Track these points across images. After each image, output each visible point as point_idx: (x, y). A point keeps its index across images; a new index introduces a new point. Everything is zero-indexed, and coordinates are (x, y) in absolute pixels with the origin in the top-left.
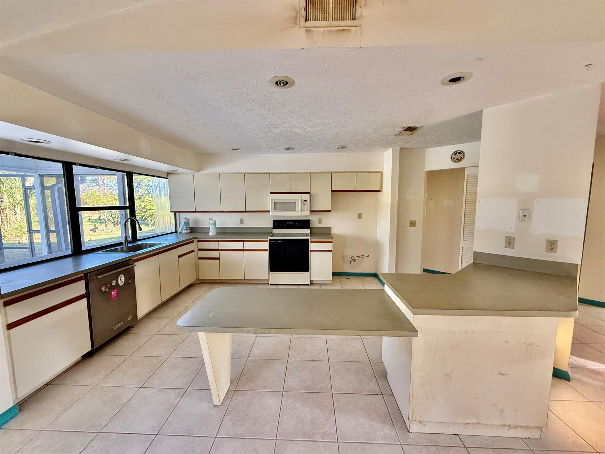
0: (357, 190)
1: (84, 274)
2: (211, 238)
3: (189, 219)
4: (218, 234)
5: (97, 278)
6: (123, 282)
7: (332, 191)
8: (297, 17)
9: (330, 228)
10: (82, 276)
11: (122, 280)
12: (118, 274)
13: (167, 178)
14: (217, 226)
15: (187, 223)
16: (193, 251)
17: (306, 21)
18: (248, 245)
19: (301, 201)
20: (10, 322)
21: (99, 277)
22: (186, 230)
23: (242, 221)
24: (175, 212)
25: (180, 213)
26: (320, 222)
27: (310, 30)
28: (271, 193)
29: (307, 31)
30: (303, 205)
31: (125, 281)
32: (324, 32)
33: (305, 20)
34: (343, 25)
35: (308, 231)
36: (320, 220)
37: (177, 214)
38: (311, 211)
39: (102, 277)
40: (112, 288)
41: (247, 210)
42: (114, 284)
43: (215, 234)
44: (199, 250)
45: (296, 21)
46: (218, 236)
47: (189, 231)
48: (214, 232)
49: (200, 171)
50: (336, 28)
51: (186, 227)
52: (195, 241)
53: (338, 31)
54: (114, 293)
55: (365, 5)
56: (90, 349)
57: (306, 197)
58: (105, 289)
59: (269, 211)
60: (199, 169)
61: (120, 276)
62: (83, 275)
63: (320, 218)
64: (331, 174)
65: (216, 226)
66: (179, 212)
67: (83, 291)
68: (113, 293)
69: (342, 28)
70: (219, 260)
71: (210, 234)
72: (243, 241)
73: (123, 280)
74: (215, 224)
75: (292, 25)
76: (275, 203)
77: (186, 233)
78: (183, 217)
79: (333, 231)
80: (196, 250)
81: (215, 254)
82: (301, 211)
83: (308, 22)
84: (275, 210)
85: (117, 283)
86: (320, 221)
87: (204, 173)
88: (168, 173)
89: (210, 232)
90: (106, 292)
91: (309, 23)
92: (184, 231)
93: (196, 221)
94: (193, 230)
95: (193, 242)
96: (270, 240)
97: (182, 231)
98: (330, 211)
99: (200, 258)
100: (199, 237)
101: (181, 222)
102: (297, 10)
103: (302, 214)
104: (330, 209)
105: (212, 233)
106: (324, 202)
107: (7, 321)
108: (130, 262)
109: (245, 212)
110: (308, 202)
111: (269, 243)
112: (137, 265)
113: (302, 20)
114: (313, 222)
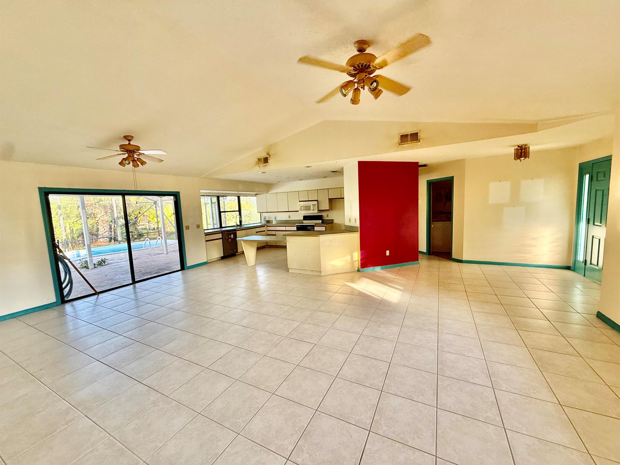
0: (341, 197)
2: (273, 225)
3: (266, 216)
5: (225, 233)
9: (333, 220)
11: (232, 236)
12: (231, 234)
13: (256, 197)
15: (265, 218)
18: (287, 228)
19: (313, 205)
23: (289, 217)
24: (260, 213)
28: (300, 201)
29: (259, 166)
30: (313, 207)
34: (265, 164)
35: (321, 221)
37: (261, 213)
38: (319, 210)
40: (229, 238)
44: (268, 231)
46: (277, 224)
47: (266, 222)
49: (268, 192)
51: (265, 220)
52: (266, 226)
53: (265, 166)
54: (230, 240)
55: (270, 159)
56: (223, 256)
59: (298, 211)
63: (327, 214)
64: (328, 189)
65: (276, 219)
66: (262, 212)
70: (275, 236)
72: (285, 226)
74: (275, 218)
76: (301, 206)
77: (264, 223)
78: (264, 215)
79: (335, 221)
80: (266, 231)
81: (274, 233)
84: (302, 210)
86: (327, 216)
87: (270, 193)
90: (227, 239)
91: (259, 164)
93: (269, 217)
94: (268, 222)
95: (264, 226)
96: (297, 225)
97: (263, 221)
99: (268, 235)
100: (268, 224)
101: (263, 218)
102: (256, 162)
103: (313, 212)
104: (328, 209)
105: (274, 223)
106: (325, 206)
107: (205, 239)
108: (235, 230)
109: (289, 212)
110: (316, 205)
111: (297, 227)
112: (238, 232)
113: (257, 164)
114: (324, 216)
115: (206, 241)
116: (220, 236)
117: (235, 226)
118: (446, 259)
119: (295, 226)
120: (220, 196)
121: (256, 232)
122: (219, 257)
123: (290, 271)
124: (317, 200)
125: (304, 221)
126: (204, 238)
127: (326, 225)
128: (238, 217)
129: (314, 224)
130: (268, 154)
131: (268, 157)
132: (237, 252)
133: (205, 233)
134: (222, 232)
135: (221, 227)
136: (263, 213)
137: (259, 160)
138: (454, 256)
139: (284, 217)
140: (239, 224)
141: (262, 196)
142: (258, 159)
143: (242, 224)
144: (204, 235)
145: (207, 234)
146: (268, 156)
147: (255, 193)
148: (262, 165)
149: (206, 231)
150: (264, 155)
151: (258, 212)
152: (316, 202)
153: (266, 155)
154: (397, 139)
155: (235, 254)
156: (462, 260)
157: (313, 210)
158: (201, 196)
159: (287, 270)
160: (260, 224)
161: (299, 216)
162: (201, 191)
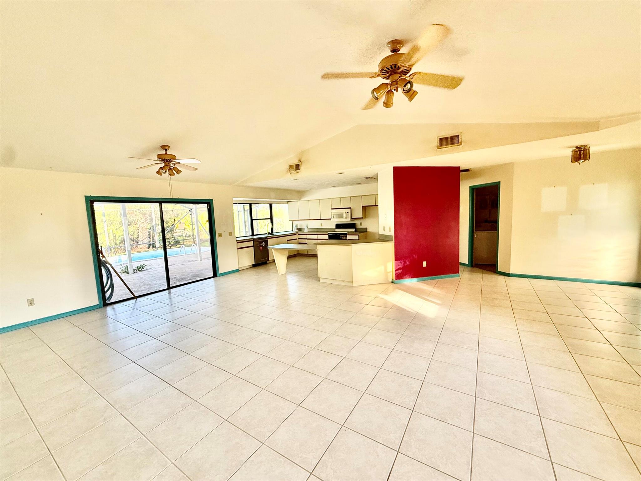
0: (376, 205)
2: (305, 233)
3: (297, 224)
5: (256, 241)
9: (367, 228)
12: (263, 242)
13: (287, 204)
15: (297, 226)
16: (296, 239)
18: (320, 237)
19: (346, 213)
23: (321, 225)
28: (332, 209)
29: (290, 173)
30: (347, 215)
31: (265, 245)
34: (297, 171)
35: (354, 230)
37: (293, 221)
38: (352, 218)
39: (258, 241)
40: (261, 246)
42: (261, 245)
44: (299, 239)
46: (309, 232)
47: (298, 230)
51: (296, 228)
52: (297, 234)
54: (261, 248)
55: (301, 166)
56: (254, 264)
57: (349, 210)
59: (330, 219)
60: (300, 199)
63: (361, 222)
64: (361, 196)
67: (253, 245)
72: (317, 235)
74: (307, 226)
76: (333, 214)
78: (295, 222)
79: (368, 230)
80: (297, 239)
81: (305, 241)
82: (346, 218)
84: (334, 218)
85: (262, 245)
86: (361, 224)
87: (302, 201)
90: (259, 247)
92: (295, 230)
93: (301, 225)
94: (300, 230)
95: (296, 235)
96: (329, 234)
99: (299, 243)
100: (300, 232)
101: (295, 226)
102: (288, 169)
103: (346, 220)
104: (362, 217)
105: (306, 231)
106: (359, 213)
108: (266, 238)
109: (321, 219)
110: (349, 213)
111: (329, 235)
112: (269, 240)
113: (289, 171)
114: (356, 224)
115: (238, 249)
116: (251, 243)
117: (267, 234)
118: (490, 272)
119: (327, 235)
120: (252, 204)
121: (288, 240)
122: (251, 265)
123: (321, 280)
124: (350, 208)
125: (337, 230)
126: (236, 246)
127: (359, 234)
128: (270, 224)
129: (347, 233)
130: (299, 161)
131: (300, 163)
132: (268, 260)
133: (237, 241)
134: (254, 240)
135: (253, 235)
136: (295, 221)
138: (500, 269)
139: (316, 225)
140: (271, 232)
141: (294, 204)
142: (290, 166)
143: (274, 232)
144: (236, 242)
145: (239, 242)
147: (287, 201)
148: (293, 172)
149: (238, 239)
150: (297, 162)
151: (289, 220)
154: (436, 142)
155: (266, 262)
156: (510, 274)
158: (234, 203)
159: (318, 279)
160: (292, 232)
161: (331, 225)
162: (234, 199)
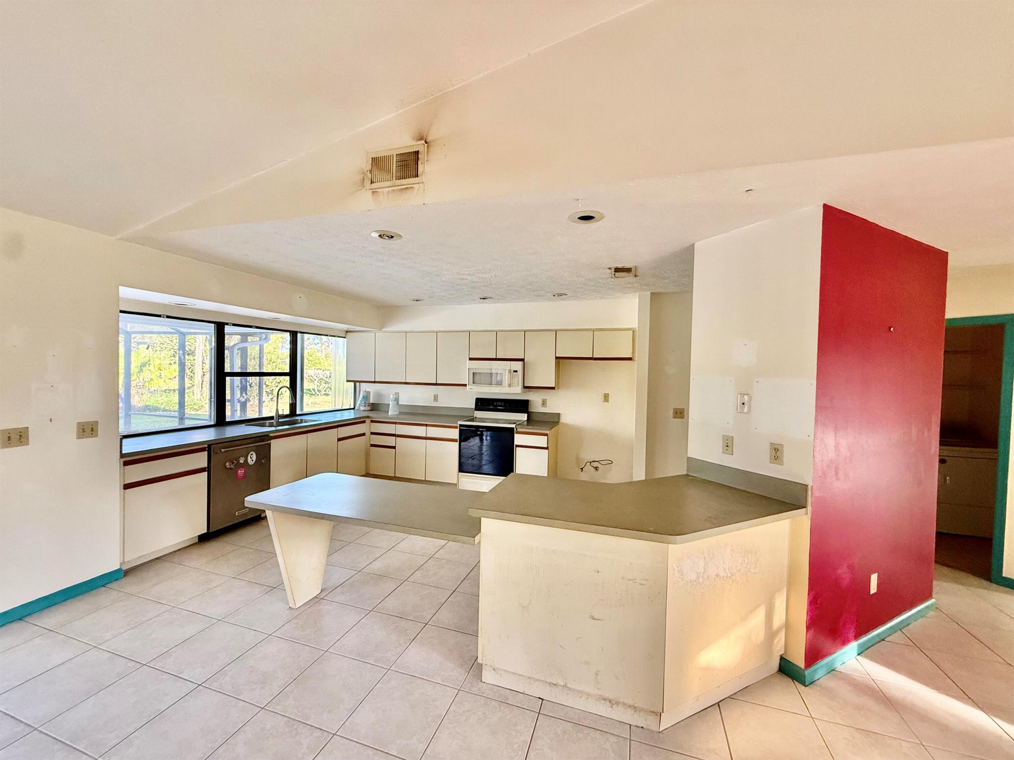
0: (594, 357)
1: (208, 445)
2: (390, 418)
3: (369, 392)
4: (401, 413)
5: (221, 451)
6: (254, 460)
7: (557, 358)
8: (364, 179)
9: (559, 414)
10: (206, 448)
11: (252, 458)
12: (250, 449)
13: (345, 338)
14: (400, 403)
15: (366, 397)
16: (364, 434)
17: (372, 183)
18: (433, 432)
19: (510, 371)
20: (126, 483)
21: (223, 450)
22: (365, 406)
23: (436, 398)
24: (355, 382)
25: (361, 384)
26: (543, 404)
27: (376, 191)
28: (471, 359)
29: (373, 192)
30: (511, 378)
31: (256, 461)
32: (389, 192)
33: (370, 182)
34: (406, 183)
35: (524, 417)
36: (544, 401)
37: (358, 384)
38: (525, 387)
39: (225, 451)
40: (239, 466)
41: (438, 383)
42: (242, 461)
43: (395, 413)
44: (372, 433)
45: (363, 183)
46: (400, 417)
47: (369, 408)
48: (395, 411)
49: (382, 328)
50: (400, 187)
51: (365, 403)
52: (368, 421)
53: (402, 189)
54: (241, 472)
55: (427, 161)
56: (206, 531)
57: (518, 366)
58: (230, 465)
59: (465, 385)
61: (252, 453)
62: (206, 446)
63: (544, 398)
64: (555, 332)
65: (398, 403)
66: (360, 382)
67: (205, 465)
68: (239, 472)
69: (406, 186)
70: (394, 450)
71: (389, 414)
72: (427, 425)
73: (254, 458)
74: (397, 400)
75: (360, 188)
76: (473, 373)
77: (365, 411)
78: (364, 388)
79: (563, 420)
80: (368, 434)
81: (390, 441)
83: (373, 184)
84: (473, 383)
85: (246, 461)
87: (387, 332)
88: (347, 332)
89: (390, 411)
90: (231, 468)
91: (374, 186)
92: (362, 408)
93: (379, 395)
94: (374, 407)
95: (364, 422)
96: (461, 426)
97: (360, 407)
98: (553, 388)
99: (372, 445)
100: (375, 415)
101: (361, 396)
102: (364, 173)
104: (554, 386)
105: (392, 412)
107: (124, 481)
108: (265, 438)
109: (436, 384)
110: (520, 373)
111: (461, 431)
112: (274, 443)
113: (368, 182)
114: (532, 403)
116: (201, 460)
117: (272, 418)
119: (456, 427)
120: (227, 324)
121: (339, 440)
122: (195, 537)
123: (488, 676)
124: (522, 360)
125: (479, 414)
127: (548, 433)
129: (513, 426)
130: (421, 139)
133: (124, 454)
134: (215, 445)
137: (377, 163)
139: (421, 399)
141: (365, 339)
142: (374, 160)
143: (298, 413)
145: (130, 460)
146: (419, 146)
148: (385, 185)
150: (405, 143)
151: (348, 381)
152: (520, 362)
153: (414, 143)
157: (510, 386)
158: (121, 312)
159: (475, 670)
160: (349, 415)
161: (465, 400)
162: (125, 292)
